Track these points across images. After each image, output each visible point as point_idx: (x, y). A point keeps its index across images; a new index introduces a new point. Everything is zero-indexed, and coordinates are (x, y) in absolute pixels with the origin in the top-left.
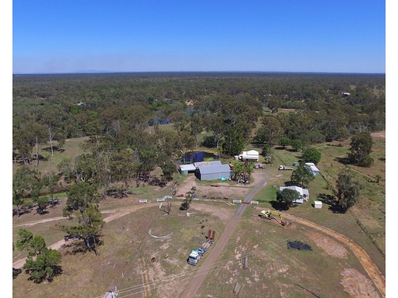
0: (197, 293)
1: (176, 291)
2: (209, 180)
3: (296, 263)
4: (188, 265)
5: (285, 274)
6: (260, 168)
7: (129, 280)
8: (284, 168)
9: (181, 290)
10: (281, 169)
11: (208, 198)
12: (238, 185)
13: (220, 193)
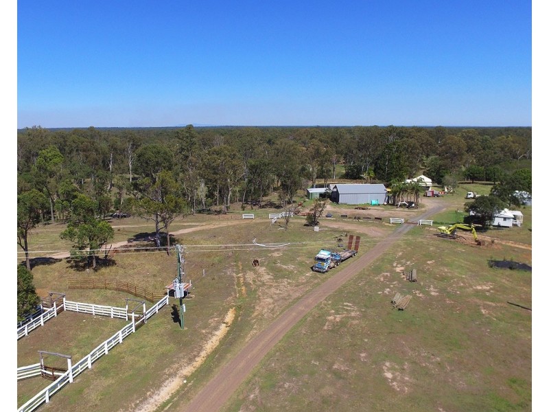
0: (325, 300)
1: (289, 295)
2: (353, 204)
3: (506, 282)
4: (312, 272)
5: (488, 291)
6: (434, 195)
7: (213, 279)
8: (475, 196)
9: (298, 294)
10: (469, 196)
11: (349, 218)
12: (398, 209)
13: (370, 215)
